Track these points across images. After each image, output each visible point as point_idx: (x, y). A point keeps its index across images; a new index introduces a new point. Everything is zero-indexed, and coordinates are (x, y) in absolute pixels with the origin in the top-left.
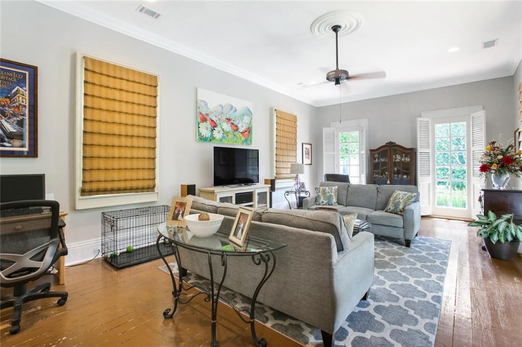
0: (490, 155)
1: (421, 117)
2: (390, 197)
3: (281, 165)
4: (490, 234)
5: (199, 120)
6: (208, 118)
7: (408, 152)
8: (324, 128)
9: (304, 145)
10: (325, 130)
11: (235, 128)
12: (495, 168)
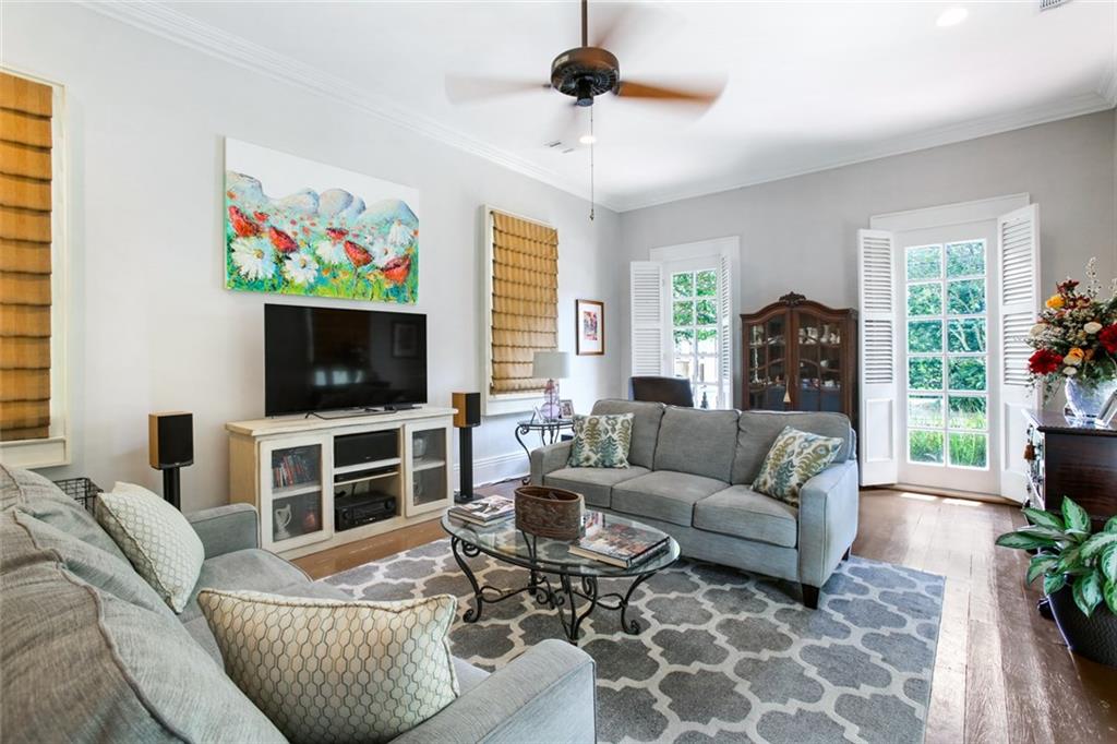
0: (1060, 323)
1: (868, 227)
2: (768, 446)
3: (510, 355)
4: (1071, 578)
5: (232, 230)
6: (265, 226)
7: (837, 318)
8: (632, 263)
9: (580, 305)
10: (636, 267)
11: (360, 257)
12: (1078, 362)
